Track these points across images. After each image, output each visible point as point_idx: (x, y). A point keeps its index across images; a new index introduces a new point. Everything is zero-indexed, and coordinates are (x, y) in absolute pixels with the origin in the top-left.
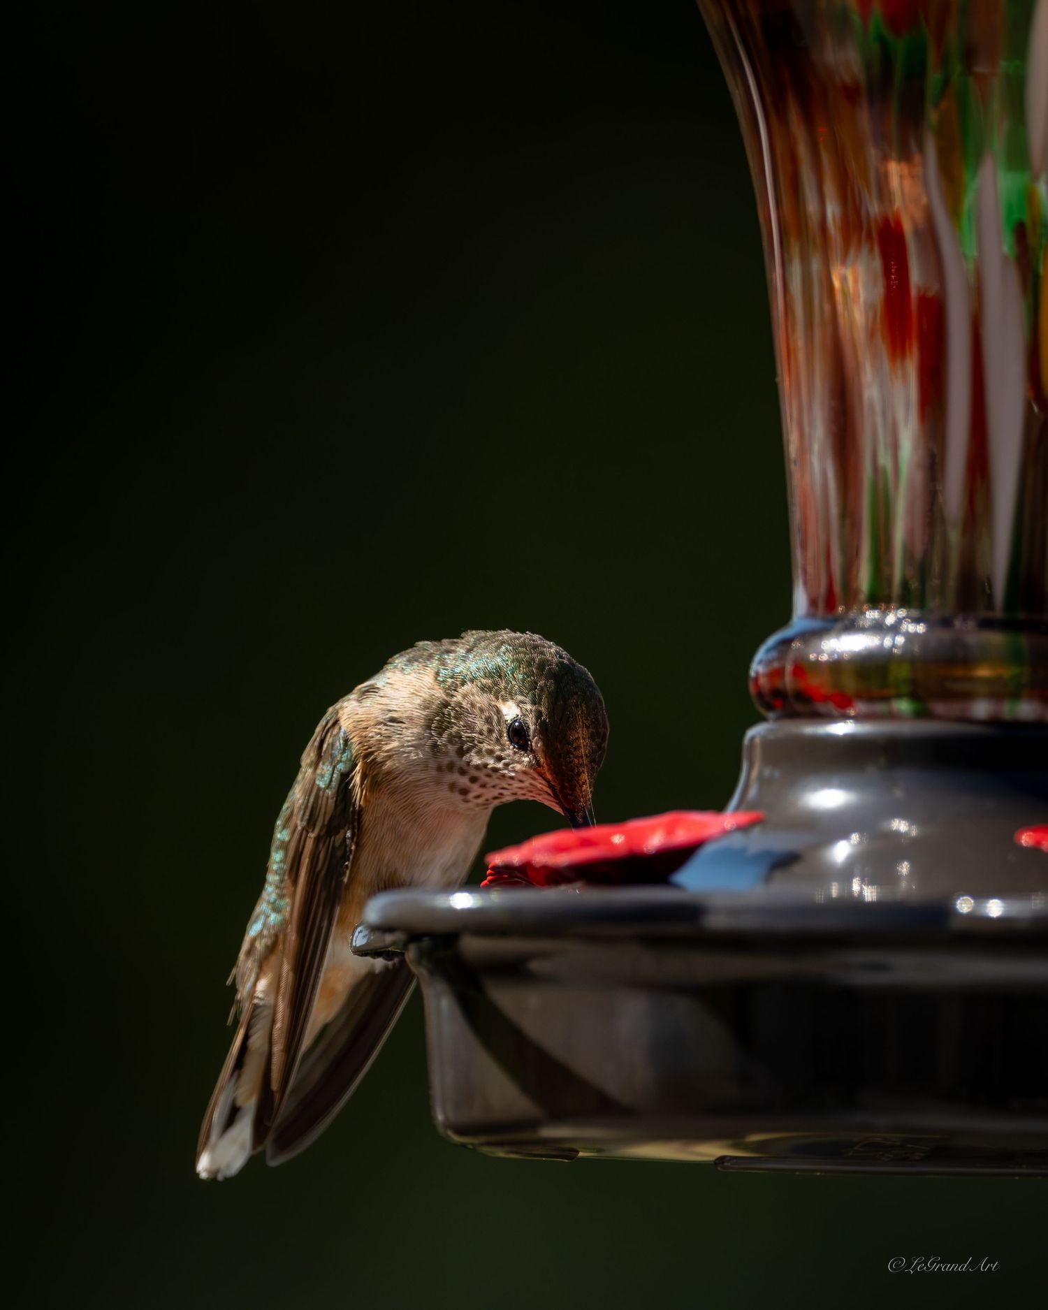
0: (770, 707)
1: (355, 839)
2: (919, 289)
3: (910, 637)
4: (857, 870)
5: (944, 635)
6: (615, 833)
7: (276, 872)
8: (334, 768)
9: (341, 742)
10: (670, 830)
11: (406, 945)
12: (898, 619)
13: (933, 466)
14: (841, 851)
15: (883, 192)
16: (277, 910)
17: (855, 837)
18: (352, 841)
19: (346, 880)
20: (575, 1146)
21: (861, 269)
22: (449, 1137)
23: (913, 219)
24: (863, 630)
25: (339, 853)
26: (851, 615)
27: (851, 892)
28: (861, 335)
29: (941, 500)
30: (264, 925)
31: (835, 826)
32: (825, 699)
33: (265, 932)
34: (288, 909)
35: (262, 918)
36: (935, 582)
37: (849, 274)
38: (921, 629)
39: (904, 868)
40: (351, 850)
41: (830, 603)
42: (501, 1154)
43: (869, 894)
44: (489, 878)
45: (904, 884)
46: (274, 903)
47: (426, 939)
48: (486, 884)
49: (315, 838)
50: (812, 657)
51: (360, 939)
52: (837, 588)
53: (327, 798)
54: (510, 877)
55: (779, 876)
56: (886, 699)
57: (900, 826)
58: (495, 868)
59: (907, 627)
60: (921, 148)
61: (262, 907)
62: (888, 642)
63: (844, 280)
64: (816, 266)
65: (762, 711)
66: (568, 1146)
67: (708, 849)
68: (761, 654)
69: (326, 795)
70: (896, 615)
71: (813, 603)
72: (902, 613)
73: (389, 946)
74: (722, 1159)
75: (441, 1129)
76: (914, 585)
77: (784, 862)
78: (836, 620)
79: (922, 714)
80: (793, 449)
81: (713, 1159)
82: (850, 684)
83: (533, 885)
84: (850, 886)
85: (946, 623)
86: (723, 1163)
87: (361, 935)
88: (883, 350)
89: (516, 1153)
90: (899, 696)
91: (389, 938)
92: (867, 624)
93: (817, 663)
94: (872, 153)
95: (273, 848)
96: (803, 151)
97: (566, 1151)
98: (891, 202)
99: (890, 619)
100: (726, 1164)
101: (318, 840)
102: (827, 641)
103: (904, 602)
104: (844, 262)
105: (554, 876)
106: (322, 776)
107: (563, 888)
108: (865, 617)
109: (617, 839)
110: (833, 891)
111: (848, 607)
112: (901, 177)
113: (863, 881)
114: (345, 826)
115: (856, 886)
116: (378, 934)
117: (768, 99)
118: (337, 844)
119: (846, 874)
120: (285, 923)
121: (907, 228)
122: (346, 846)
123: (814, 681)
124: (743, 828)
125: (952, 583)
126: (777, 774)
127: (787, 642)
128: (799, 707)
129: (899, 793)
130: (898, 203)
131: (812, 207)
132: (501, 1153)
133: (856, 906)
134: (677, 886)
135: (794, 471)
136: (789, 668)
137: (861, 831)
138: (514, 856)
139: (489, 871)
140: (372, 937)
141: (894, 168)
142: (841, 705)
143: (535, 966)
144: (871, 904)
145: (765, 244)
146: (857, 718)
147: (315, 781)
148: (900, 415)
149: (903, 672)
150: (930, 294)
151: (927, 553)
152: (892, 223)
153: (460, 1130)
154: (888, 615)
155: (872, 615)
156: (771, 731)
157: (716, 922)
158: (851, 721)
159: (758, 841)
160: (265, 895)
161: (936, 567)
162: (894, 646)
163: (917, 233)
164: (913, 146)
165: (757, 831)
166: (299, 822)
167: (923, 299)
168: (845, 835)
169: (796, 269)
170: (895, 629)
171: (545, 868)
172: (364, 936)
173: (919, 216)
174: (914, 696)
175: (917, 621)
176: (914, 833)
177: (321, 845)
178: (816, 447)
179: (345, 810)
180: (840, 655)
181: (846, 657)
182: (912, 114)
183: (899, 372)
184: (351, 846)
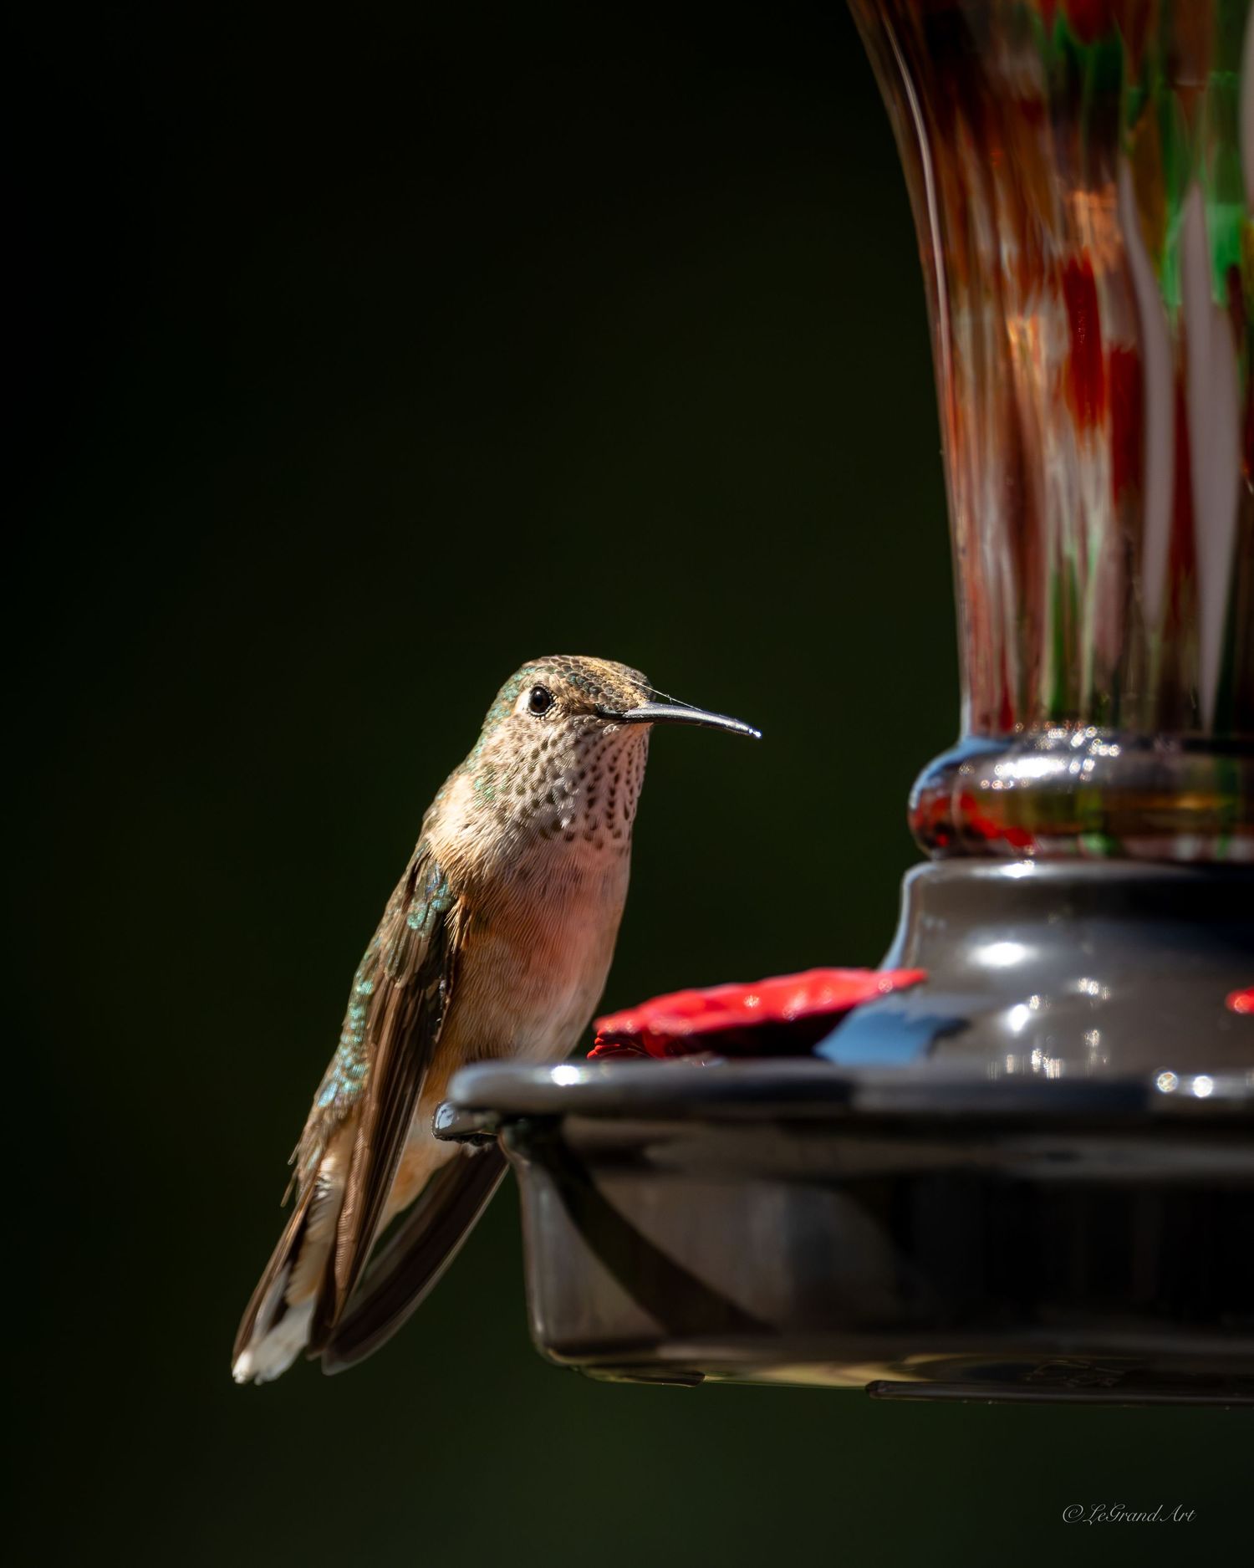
0: (932, 844)
1: (450, 991)
2: (1111, 344)
3: (1101, 761)
4: (1037, 1041)
5: (1143, 759)
6: (747, 995)
7: (354, 1032)
8: (430, 904)
9: (438, 874)
10: (814, 992)
11: (499, 1127)
12: (1087, 739)
13: (1129, 556)
14: (1018, 1018)
15: (1070, 231)
16: (353, 1077)
17: (1035, 1001)
18: (447, 993)
19: (437, 1039)
20: (700, 1369)
21: (1043, 321)
22: (551, 1358)
23: (1104, 261)
24: (1045, 752)
25: (431, 1007)
26: (1031, 734)
27: (1030, 1066)
28: (1042, 400)
29: (1138, 596)
30: (337, 1093)
31: (1010, 988)
32: (1000, 834)
33: (338, 1103)
34: (367, 1076)
35: (334, 1088)
36: (1131, 696)
37: (1028, 325)
38: (1113, 751)
39: (1094, 1038)
40: (445, 1005)
41: (1006, 720)
42: (612, 1379)
43: (1052, 1070)
44: (597, 1047)
45: (1093, 1057)
46: (351, 1068)
47: (522, 1120)
48: (594, 1054)
49: (402, 989)
50: (985, 784)
51: (444, 1121)
52: (1014, 702)
53: (420, 941)
54: (622, 1047)
55: (944, 1046)
56: (1073, 835)
57: (1089, 987)
58: (605, 1036)
59: (1098, 749)
60: (1115, 175)
61: (334, 1072)
62: (1074, 767)
63: (1022, 333)
64: (989, 315)
65: (924, 848)
66: (690, 1368)
67: (860, 1014)
68: (922, 782)
69: (418, 937)
70: (1084, 734)
71: (985, 720)
72: (1091, 732)
73: (478, 1129)
74: (874, 1385)
75: (540, 1348)
76: (1106, 698)
77: (950, 1030)
78: (1012, 740)
79: (1115, 853)
80: (961, 535)
81: (864, 1384)
82: (1029, 817)
83: (651, 1056)
84: (1029, 1059)
85: (1145, 744)
86: (877, 1389)
87: (445, 1115)
88: (1069, 419)
89: (629, 1376)
90: (1088, 832)
91: (479, 1119)
92: (1050, 745)
93: (990, 791)
94: (1056, 181)
95: (351, 1004)
96: (974, 180)
97: (689, 1374)
98: (1078, 240)
99: (1077, 740)
100: (879, 1391)
101: (405, 990)
102: (1001, 766)
103: (1094, 719)
104: (1022, 311)
105: (675, 1046)
106: (415, 916)
107: (686, 1060)
108: (1047, 736)
109: (752, 1002)
110: (1008, 1066)
111: (1027, 726)
112: (1091, 210)
113: (1044, 1052)
114: (440, 974)
115: (1036, 1059)
116: (465, 1114)
117: (932, 118)
118: (428, 997)
119: (1024, 1045)
120: (362, 1093)
121: (1098, 270)
122: (439, 1000)
123: (987, 813)
124: (901, 990)
125: (1151, 697)
126: (942, 924)
127: (953, 767)
128: (967, 844)
129: (1087, 949)
130: (1087, 240)
131: (984, 244)
132: (612, 1377)
133: (1036, 1084)
134: (822, 1059)
135: (963, 560)
136: (956, 797)
137: (1042, 994)
138: (627, 1023)
139: (598, 1039)
140: (458, 1118)
141: (1082, 199)
142: (1018, 842)
143: (653, 1153)
144: (1055, 1081)
145: (928, 288)
146: (1038, 858)
147: (406, 922)
148: (1089, 495)
149: (1094, 803)
150: (1124, 350)
151: (1122, 659)
152: (1080, 265)
153: (566, 1349)
154: (1075, 734)
155: (1056, 735)
156: (933, 873)
157: (869, 1102)
158: (1030, 861)
159: (920, 1005)
160: (337, 1059)
161: (1132, 677)
162: (1082, 771)
163: (1109, 276)
164: (1105, 174)
165: (918, 992)
166: (386, 971)
167: (1116, 355)
168: (1022, 997)
169: (965, 320)
170: (1083, 752)
171: (665, 1036)
172: (449, 1117)
173: (1111, 257)
174: (1106, 832)
175: (1109, 741)
176: (1106, 995)
177: (409, 998)
178: (989, 533)
179: (439, 955)
180: (1018, 782)
181: (1025, 784)
182: (1104, 137)
183: (1088, 445)
184: (445, 999)
